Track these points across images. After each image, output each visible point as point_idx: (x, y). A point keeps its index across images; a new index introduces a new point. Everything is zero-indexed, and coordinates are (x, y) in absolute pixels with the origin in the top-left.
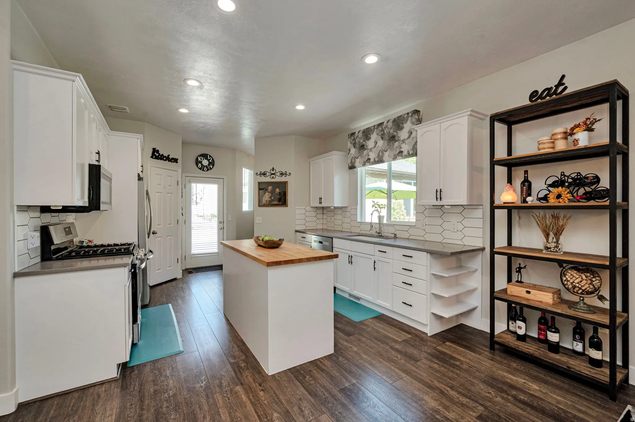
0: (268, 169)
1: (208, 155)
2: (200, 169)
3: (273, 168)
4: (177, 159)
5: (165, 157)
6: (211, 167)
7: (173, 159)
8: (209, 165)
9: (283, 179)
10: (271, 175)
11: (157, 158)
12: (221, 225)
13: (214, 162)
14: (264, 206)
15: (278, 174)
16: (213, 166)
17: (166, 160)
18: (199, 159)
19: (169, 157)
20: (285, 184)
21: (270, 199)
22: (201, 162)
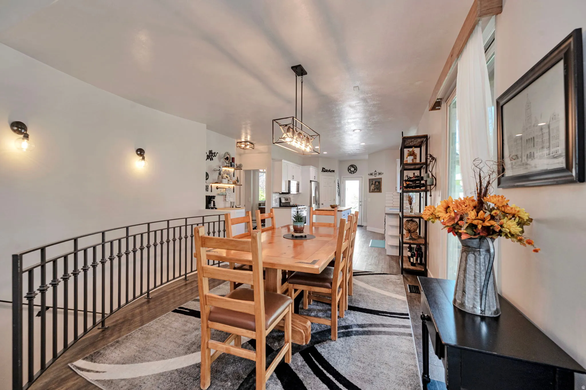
0: (373, 172)
1: (353, 165)
2: (350, 173)
3: (376, 171)
4: (334, 170)
5: (328, 170)
7: (332, 171)
8: (354, 170)
9: (380, 177)
10: (375, 174)
11: (324, 171)
12: (361, 203)
13: (357, 168)
14: (372, 192)
15: (378, 174)
16: (357, 170)
17: (328, 172)
19: (330, 170)
20: (381, 179)
21: (374, 188)
22: (350, 169)
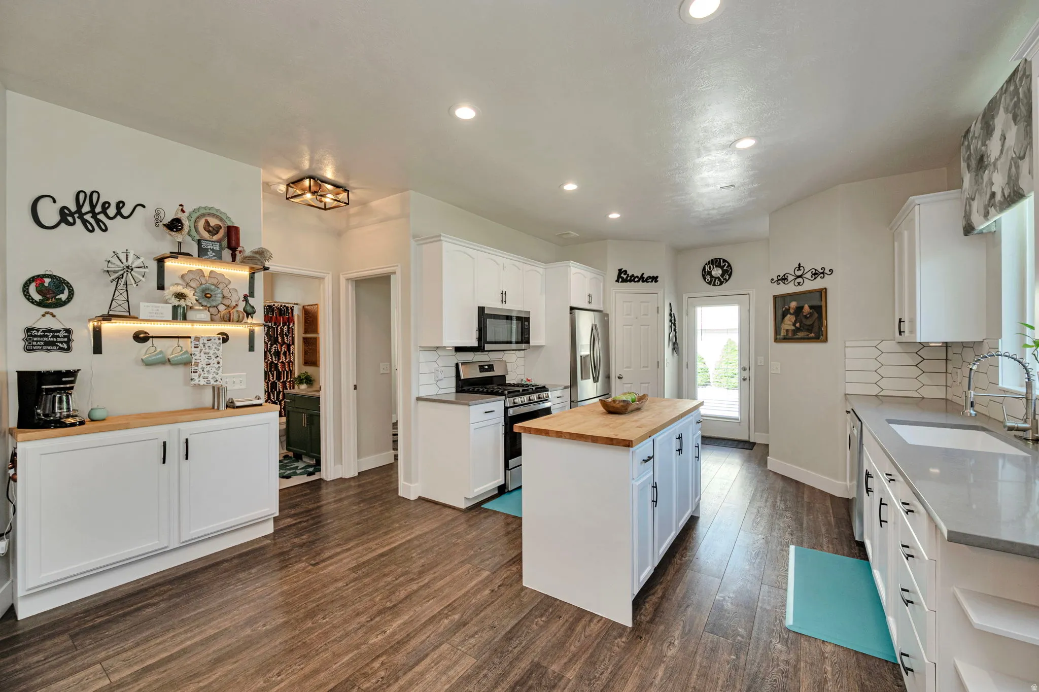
0: (789, 269)
1: (720, 259)
2: (709, 283)
3: (799, 264)
4: (657, 277)
5: (637, 277)
6: (727, 277)
7: (649, 277)
8: (722, 275)
9: (818, 284)
10: (796, 279)
12: (745, 374)
13: (731, 269)
15: (808, 275)
16: (730, 276)
17: (638, 281)
18: (707, 268)
19: (644, 276)
20: (822, 293)
21: (793, 328)
22: (710, 273)
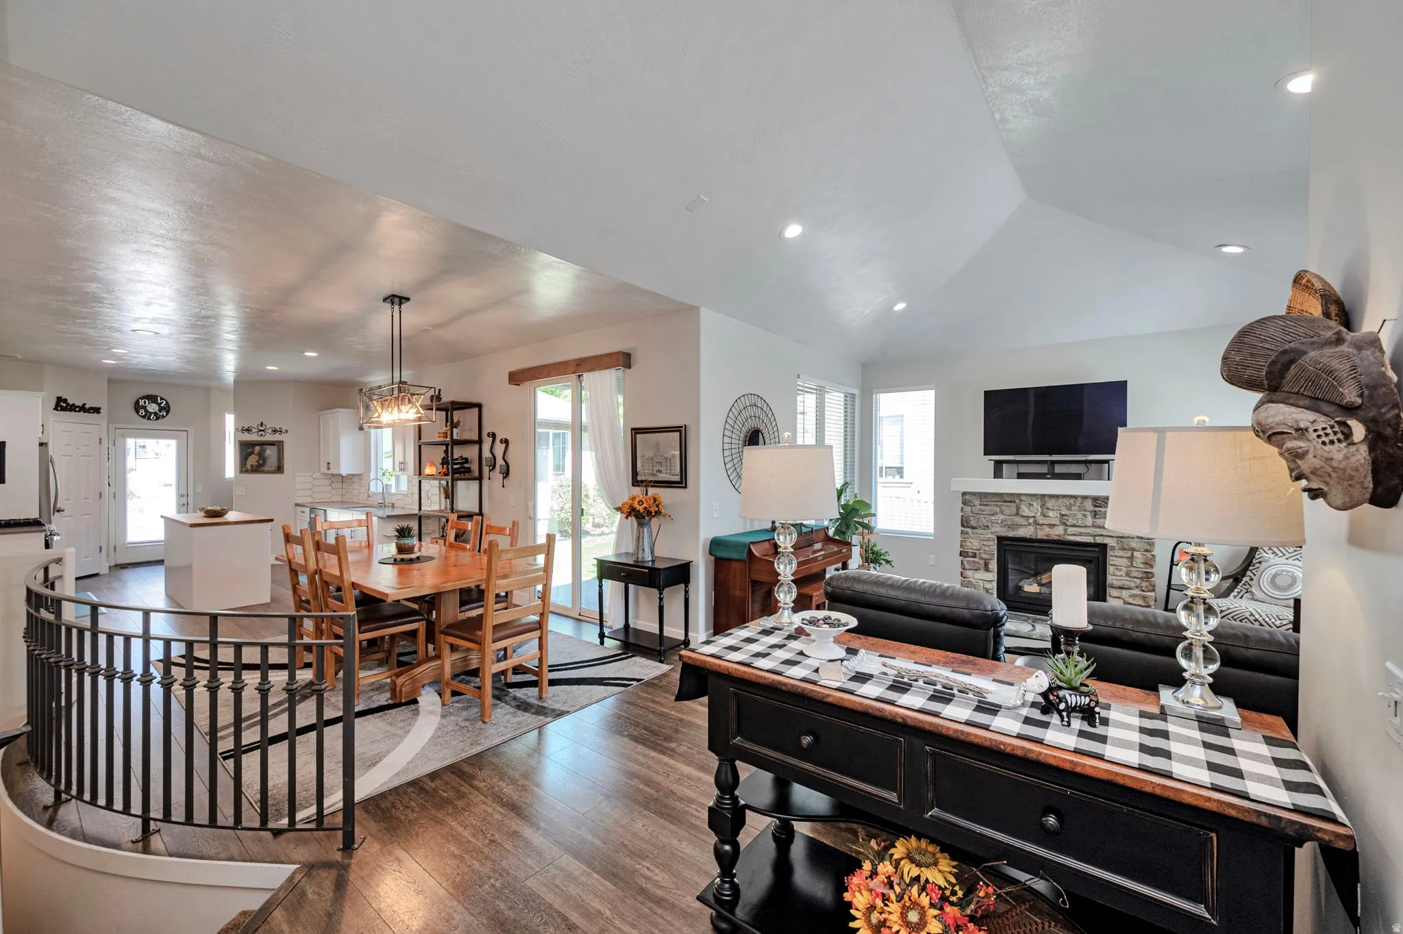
0: (254, 424)
1: (157, 396)
2: (143, 417)
3: (262, 423)
4: (100, 408)
5: (78, 407)
6: (165, 414)
7: (91, 408)
8: (160, 411)
9: (277, 437)
10: (259, 432)
11: (63, 409)
12: (184, 500)
13: (169, 407)
14: (247, 471)
15: (270, 431)
16: (168, 413)
17: (79, 411)
18: (141, 403)
19: (85, 406)
21: (257, 464)
22: (144, 408)
